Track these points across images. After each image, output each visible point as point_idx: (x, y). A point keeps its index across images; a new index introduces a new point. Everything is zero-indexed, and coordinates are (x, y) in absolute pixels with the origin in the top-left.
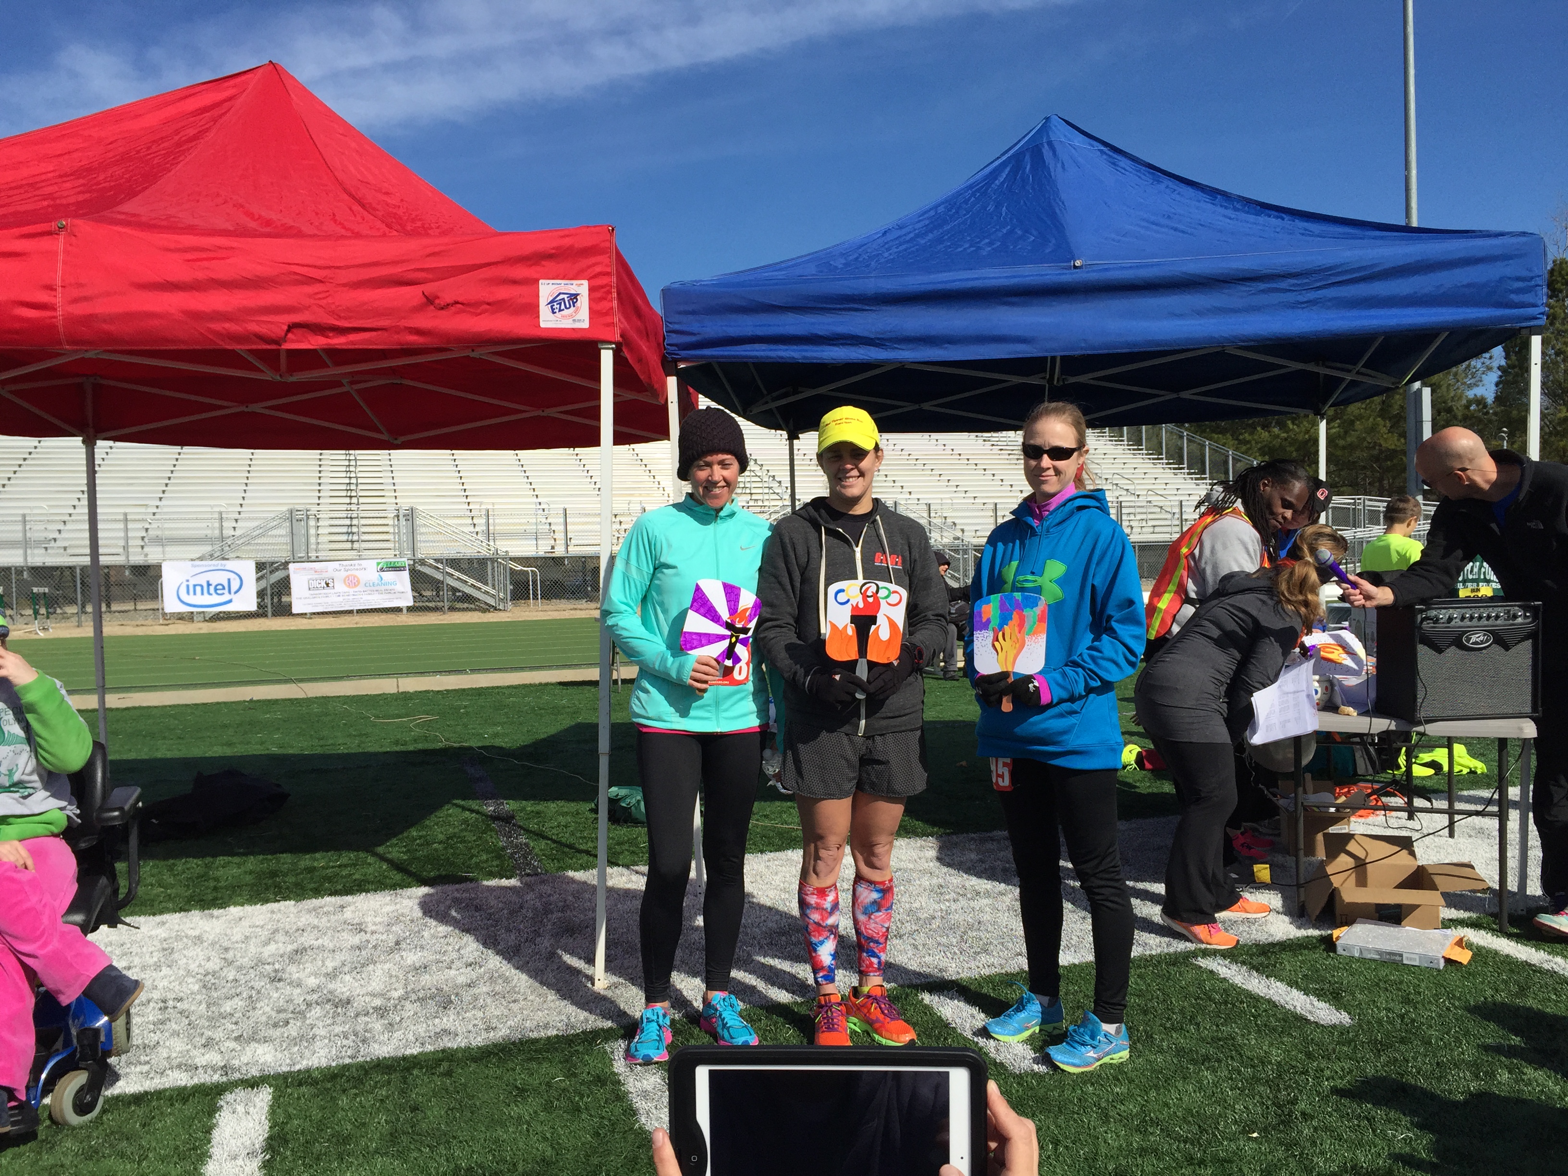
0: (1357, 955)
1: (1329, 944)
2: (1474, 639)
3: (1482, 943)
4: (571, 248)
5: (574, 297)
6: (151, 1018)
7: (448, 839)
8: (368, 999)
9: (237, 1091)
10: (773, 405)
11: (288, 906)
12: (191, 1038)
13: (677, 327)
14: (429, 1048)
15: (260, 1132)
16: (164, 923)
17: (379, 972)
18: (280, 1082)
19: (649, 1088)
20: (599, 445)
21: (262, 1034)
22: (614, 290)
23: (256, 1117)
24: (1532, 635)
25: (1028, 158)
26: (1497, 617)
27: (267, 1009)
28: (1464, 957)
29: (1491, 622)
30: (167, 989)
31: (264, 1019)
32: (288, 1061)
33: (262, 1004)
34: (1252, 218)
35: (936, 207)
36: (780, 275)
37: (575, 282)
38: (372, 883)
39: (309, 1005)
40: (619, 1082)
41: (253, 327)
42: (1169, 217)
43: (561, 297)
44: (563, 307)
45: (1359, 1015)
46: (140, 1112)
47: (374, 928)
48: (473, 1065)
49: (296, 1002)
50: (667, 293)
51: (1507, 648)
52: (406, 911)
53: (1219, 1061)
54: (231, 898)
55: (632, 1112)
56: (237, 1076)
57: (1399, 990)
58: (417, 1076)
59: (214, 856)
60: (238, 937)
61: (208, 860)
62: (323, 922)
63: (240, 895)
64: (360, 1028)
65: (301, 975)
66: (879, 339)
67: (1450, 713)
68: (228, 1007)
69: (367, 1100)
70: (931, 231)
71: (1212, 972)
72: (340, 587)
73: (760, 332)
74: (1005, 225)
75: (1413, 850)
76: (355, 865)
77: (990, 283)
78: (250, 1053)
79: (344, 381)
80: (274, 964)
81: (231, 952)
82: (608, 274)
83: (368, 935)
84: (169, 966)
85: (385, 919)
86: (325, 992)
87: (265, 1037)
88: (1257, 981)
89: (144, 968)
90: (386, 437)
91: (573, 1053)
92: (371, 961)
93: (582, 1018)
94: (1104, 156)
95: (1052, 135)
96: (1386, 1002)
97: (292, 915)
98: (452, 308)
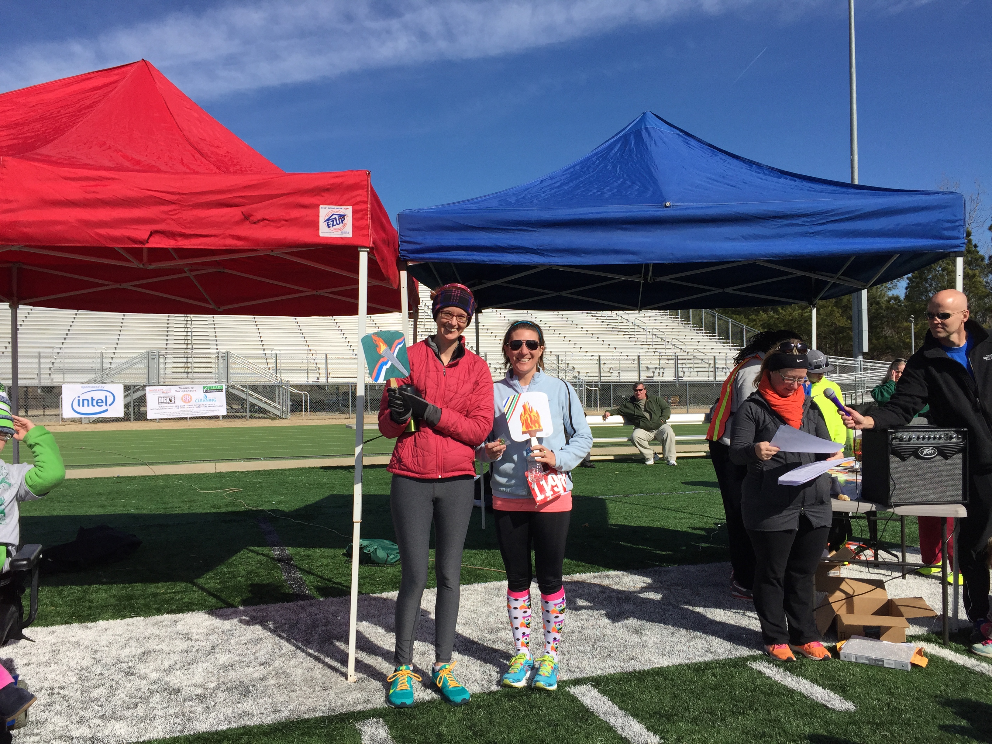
0: (853, 660)
1: (835, 652)
2: (925, 452)
3: (933, 652)
4: (341, 184)
6: (42, 701)
7: (248, 574)
8: (192, 688)
11: (139, 620)
12: (69, 716)
13: (407, 239)
14: (234, 725)
16: (53, 632)
17: (200, 669)
20: (357, 314)
21: (119, 714)
22: (369, 213)
24: (962, 450)
25: (632, 138)
26: (940, 438)
27: (123, 695)
28: (923, 662)
29: (936, 441)
30: (54, 680)
31: (120, 703)
32: (136, 734)
33: (119, 691)
34: (775, 179)
35: (574, 166)
36: (474, 207)
38: (197, 604)
39: (151, 693)
41: (127, 232)
42: (724, 177)
45: (860, 703)
47: (197, 637)
48: (265, 738)
49: (143, 690)
50: (401, 217)
51: (947, 458)
52: (219, 625)
54: (100, 614)
57: (884, 685)
59: (90, 584)
60: (103, 643)
61: (86, 586)
62: (162, 632)
63: (106, 612)
64: (186, 710)
65: (147, 671)
66: (540, 250)
67: (910, 500)
68: (95, 693)
70: (572, 181)
71: (760, 672)
72: (179, 402)
73: (462, 243)
74: (619, 178)
75: (884, 588)
76: (185, 592)
77: (612, 215)
78: (110, 728)
79: (186, 269)
80: (128, 662)
81: (99, 654)
82: (366, 202)
83: (193, 642)
84: (56, 663)
85: (205, 630)
86: (163, 684)
87: (120, 716)
88: (790, 679)
89: (39, 664)
90: (212, 306)
91: (333, 730)
92: (195, 661)
93: (339, 704)
94: (681, 138)
95: (647, 124)
96: (877, 694)
97: (141, 627)
98: (261, 223)
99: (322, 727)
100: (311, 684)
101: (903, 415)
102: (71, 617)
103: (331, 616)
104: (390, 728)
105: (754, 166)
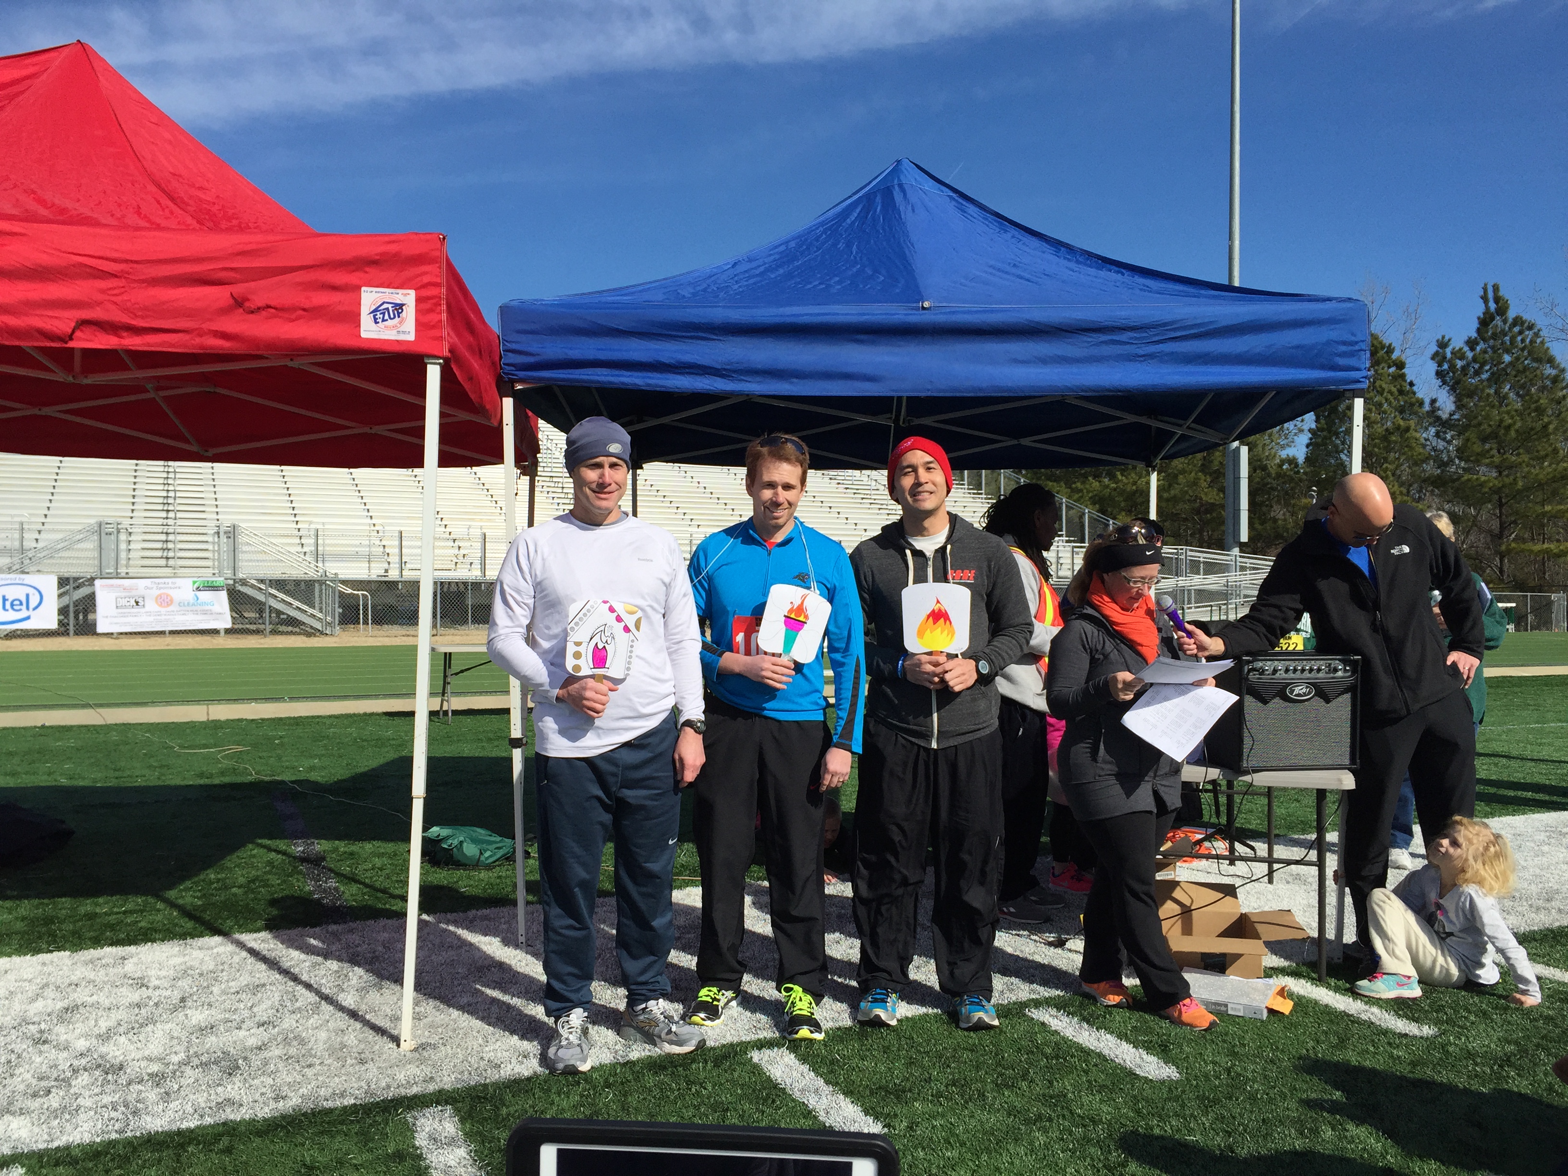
2: (1297, 690)
3: (1302, 992)
4: (397, 254)
7: (249, 882)
8: (143, 1064)
11: (62, 957)
13: (514, 346)
14: (208, 1121)
17: (159, 1033)
18: (34, 1161)
19: (452, 1163)
20: (422, 467)
21: (18, 1105)
22: (444, 302)
24: (1351, 689)
25: (878, 199)
26: (1319, 670)
27: (28, 1076)
28: (1287, 1006)
29: (1314, 674)
31: (22, 1087)
32: (46, 1137)
33: (21, 1070)
34: (1093, 271)
35: (786, 242)
36: (628, 299)
38: (160, 931)
39: (75, 1071)
40: (420, 1157)
41: (36, 322)
42: (1015, 265)
45: (1187, 1069)
47: (157, 983)
48: (258, 1140)
49: (61, 1068)
50: (505, 311)
51: (1328, 701)
52: (196, 964)
53: (1050, 1120)
57: (1224, 1041)
58: (192, 1154)
62: (100, 976)
63: (9, 944)
64: (131, 1098)
65: (70, 1037)
66: (725, 369)
67: (1274, 764)
70: (781, 266)
71: (1043, 1024)
73: (603, 356)
74: (855, 264)
75: (1236, 897)
76: (142, 911)
77: (840, 320)
79: (149, 386)
80: (39, 1024)
82: (437, 285)
83: (150, 990)
85: (172, 972)
86: (95, 1057)
87: (21, 1109)
88: (1087, 1033)
90: (194, 448)
91: (371, 1125)
92: (151, 1020)
93: (384, 1084)
94: (954, 203)
95: (902, 177)
96: (1213, 1054)
97: (65, 968)
98: (264, 313)
99: (352, 1121)
100: (340, 1054)
101: (1265, 635)
103: (380, 948)
104: (462, 1120)
105: (1063, 249)
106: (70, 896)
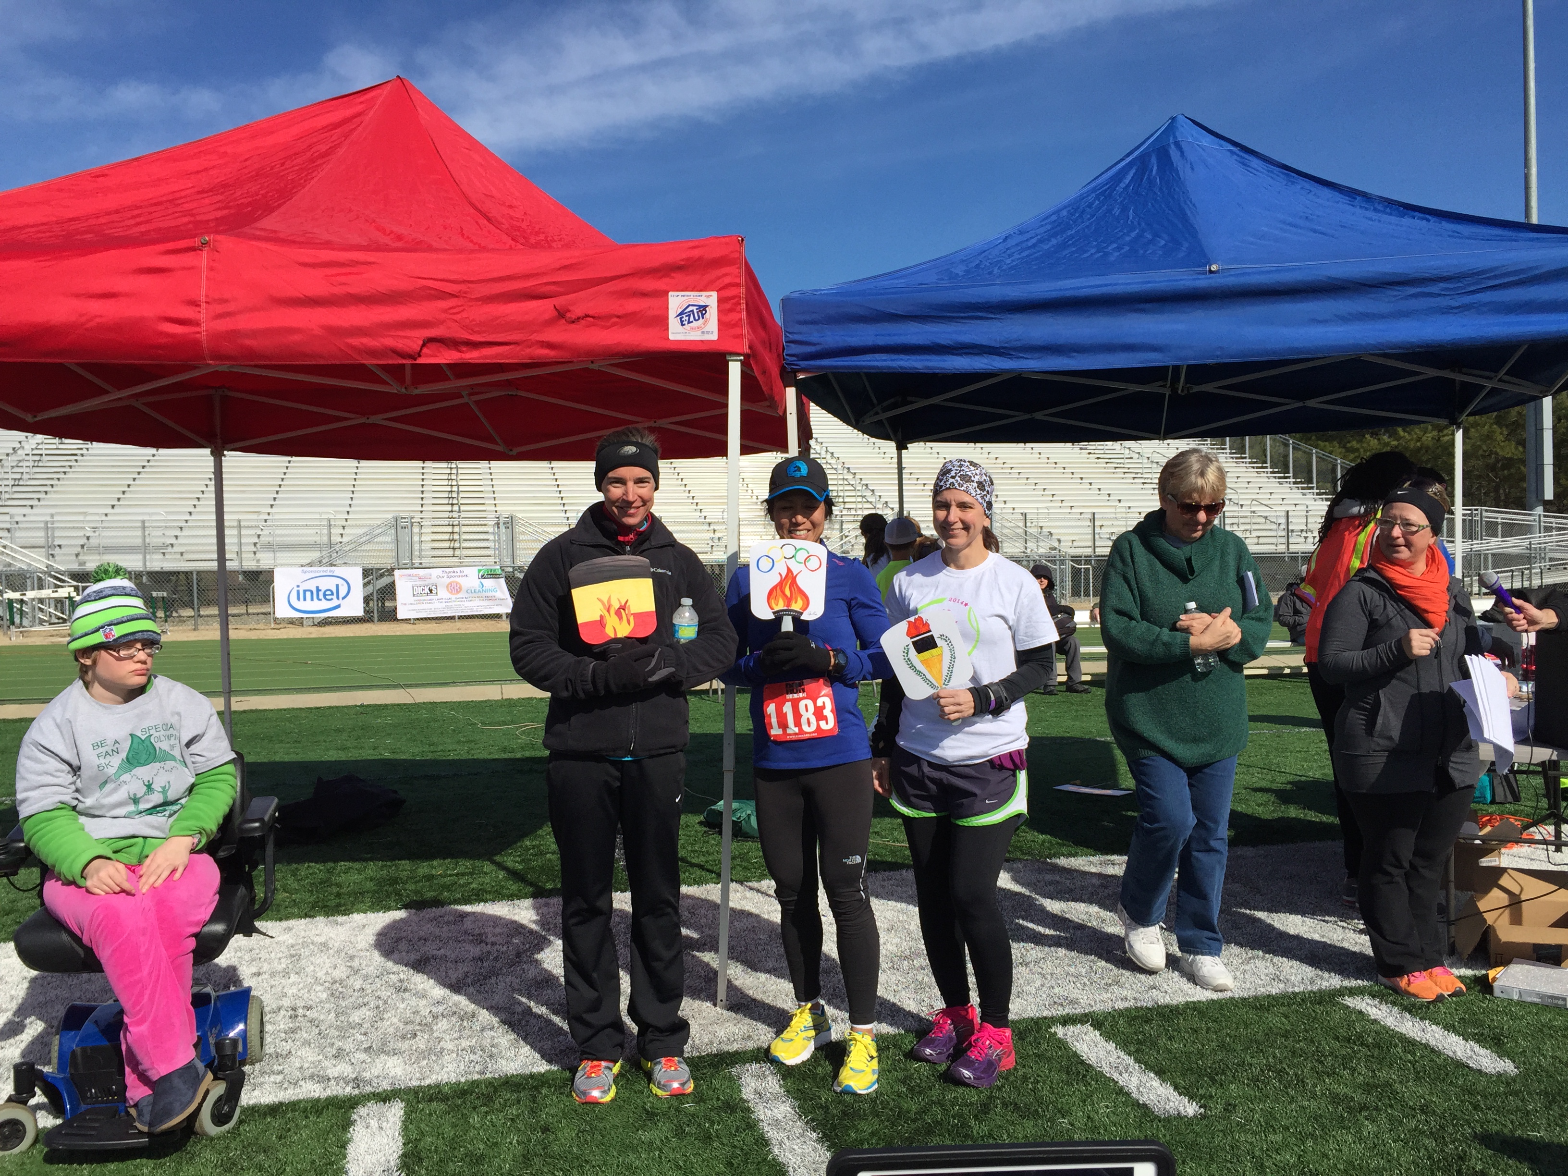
0: (1516, 997)
1: (1485, 986)
4: (700, 259)
5: (703, 309)
6: (282, 1026)
9: (369, 1104)
10: (883, 416)
12: (322, 1049)
13: (796, 337)
15: (394, 1148)
16: (290, 929)
18: (411, 1097)
19: (780, 1117)
20: (727, 455)
21: (391, 1045)
22: (743, 301)
23: (389, 1132)
25: (1154, 160)
27: (395, 1020)
30: (296, 997)
31: (391, 1030)
32: (418, 1075)
33: (389, 1015)
34: (1393, 219)
35: (1057, 212)
36: (901, 283)
37: (704, 293)
38: (490, 892)
39: (435, 1017)
40: (748, 1110)
41: (389, 342)
42: (1307, 219)
43: (690, 308)
44: (692, 319)
45: (1525, 1063)
46: (277, 1123)
47: (493, 939)
49: (422, 1013)
50: (786, 303)
53: (1377, 1109)
54: (353, 904)
55: (763, 1142)
56: (368, 1089)
57: (1564, 1036)
58: (546, 1096)
59: (336, 861)
60: (362, 945)
61: (330, 865)
62: (444, 932)
63: (363, 902)
64: (486, 1042)
66: (1005, 348)
68: (356, 1016)
69: (498, 1118)
70: (1055, 235)
71: (1361, 1012)
72: (443, 593)
73: (881, 341)
74: (1133, 229)
76: (472, 874)
77: (1119, 289)
78: (380, 1066)
79: (464, 393)
80: (398, 974)
81: (357, 960)
82: (738, 285)
83: (489, 946)
84: (297, 973)
86: (450, 1004)
87: (394, 1049)
88: (1411, 1023)
89: (273, 974)
90: (499, 447)
92: (494, 973)
93: (707, 1040)
94: (1234, 156)
95: (1178, 135)
96: (1552, 1049)
97: (413, 924)
98: (583, 322)
102: (313, 908)
104: (784, 1079)
105: (1358, 198)
106: (409, 859)
